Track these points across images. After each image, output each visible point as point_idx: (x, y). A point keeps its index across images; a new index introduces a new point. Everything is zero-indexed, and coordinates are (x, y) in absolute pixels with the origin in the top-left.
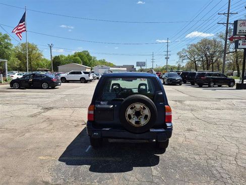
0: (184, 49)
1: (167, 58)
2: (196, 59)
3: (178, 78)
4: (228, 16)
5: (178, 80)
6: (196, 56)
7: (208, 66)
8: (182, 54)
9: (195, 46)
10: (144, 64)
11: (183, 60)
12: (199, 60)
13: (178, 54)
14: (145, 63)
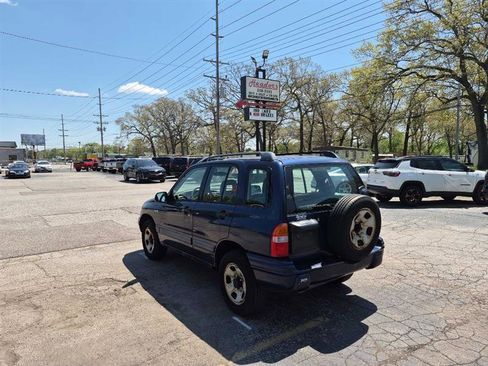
0: (128, 114)
1: (101, 130)
2: (153, 134)
3: (157, 168)
4: (218, 67)
5: (159, 172)
6: (151, 128)
7: (174, 145)
8: (126, 124)
9: (148, 109)
10: (41, 140)
11: (128, 134)
12: (158, 136)
13: (118, 122)
14: (43, 137)
